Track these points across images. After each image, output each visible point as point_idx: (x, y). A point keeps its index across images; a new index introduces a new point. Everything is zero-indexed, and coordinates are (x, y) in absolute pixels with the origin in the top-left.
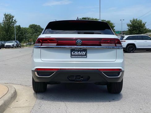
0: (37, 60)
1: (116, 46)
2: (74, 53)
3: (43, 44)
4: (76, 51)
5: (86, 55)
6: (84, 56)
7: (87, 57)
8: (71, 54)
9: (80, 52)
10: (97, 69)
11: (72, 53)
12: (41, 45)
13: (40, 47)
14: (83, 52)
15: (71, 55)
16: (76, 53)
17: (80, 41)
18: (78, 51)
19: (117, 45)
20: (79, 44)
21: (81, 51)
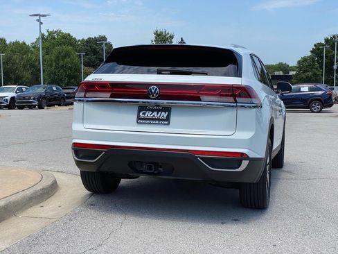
0: (77, 127)
1: (236, 102)
2: (144, 114)
3: (88, 95)
4: (149, 110)
5: (168, 119)
6: (164, 122)
7: (169, 124)
8: (139, 116)
9: (156, 113)
10: (188, 151)
11: (141, 114)
12: (85, 97)
13: (83, 101)
14: (163, 113)
15: (139, 118)
16: (148, 114)
17: (156, 89)
18: (153, 111)
19: (238, 99)
20: (153, 96)
21: (158, 111)
